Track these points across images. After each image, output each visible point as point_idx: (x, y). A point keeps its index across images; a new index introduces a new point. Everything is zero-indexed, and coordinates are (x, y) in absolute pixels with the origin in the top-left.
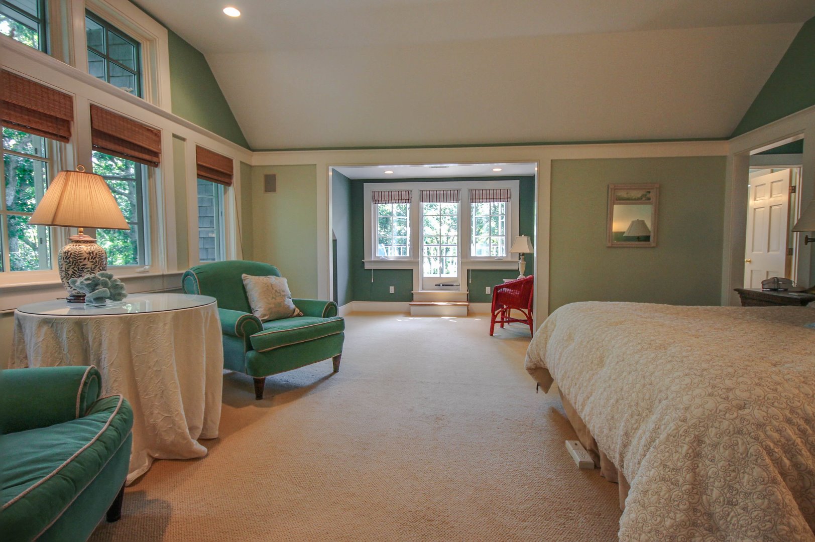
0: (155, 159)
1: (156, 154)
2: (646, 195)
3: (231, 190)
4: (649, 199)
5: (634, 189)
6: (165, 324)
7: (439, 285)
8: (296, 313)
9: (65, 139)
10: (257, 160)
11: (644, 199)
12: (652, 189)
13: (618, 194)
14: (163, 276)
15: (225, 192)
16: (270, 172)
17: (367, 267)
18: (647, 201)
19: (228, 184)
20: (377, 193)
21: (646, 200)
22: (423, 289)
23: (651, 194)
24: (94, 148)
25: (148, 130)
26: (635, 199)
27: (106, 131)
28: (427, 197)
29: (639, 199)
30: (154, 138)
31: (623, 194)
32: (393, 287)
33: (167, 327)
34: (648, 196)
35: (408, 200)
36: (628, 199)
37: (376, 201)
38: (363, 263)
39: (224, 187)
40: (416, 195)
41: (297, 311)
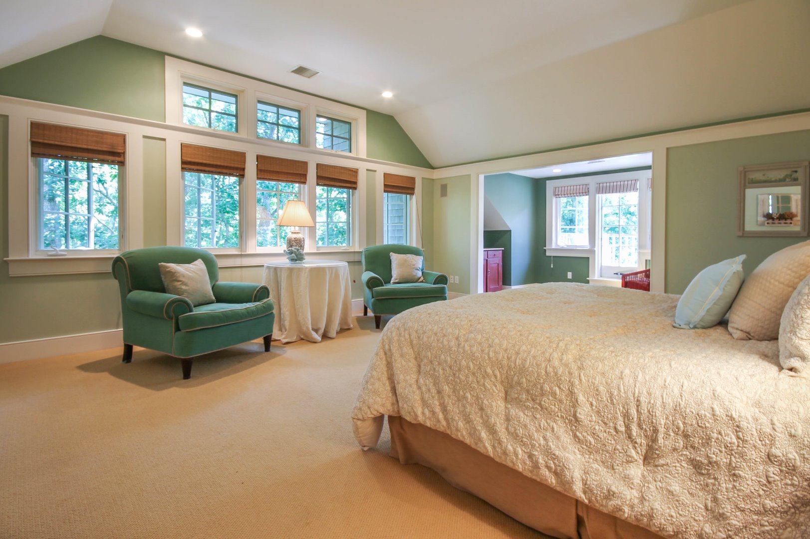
0: (354, 186)
1: (355, 183)
2: (791, 175)
3: (414, 197)
4: (796, 179)
5: (771, 170)
6: (305, 273)
7: (617, 274)
8: (420, 280)
9: (304, 183)
10: (436, 174)
11: (787, 180)
12: (799, 167)
13: (751, 177)
14: (354, 252)
15: (411, 199)
16: (444, 183)
17: (548, 254)
18: (794, 182)
19: (412, 194)
20: (557, 189)
21: (791, 181)
22: (601, 276)
23: (798, 174)
24: (318, 184)
25: (350, 170)
26: (775, 181)
27: (324, 175)
28: (602, 189)
29: (780, 180)
30: (354, 174)
31: (758, 176)
32: (571, 273)
33: (306, 274)
34: (794, 175)
35: (586, 193)
36: (765, 182)
37: (557, 195)
38: (545, 250)
39: (410, 197)
40: (592, 188)
41: (422, 279)
